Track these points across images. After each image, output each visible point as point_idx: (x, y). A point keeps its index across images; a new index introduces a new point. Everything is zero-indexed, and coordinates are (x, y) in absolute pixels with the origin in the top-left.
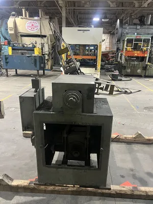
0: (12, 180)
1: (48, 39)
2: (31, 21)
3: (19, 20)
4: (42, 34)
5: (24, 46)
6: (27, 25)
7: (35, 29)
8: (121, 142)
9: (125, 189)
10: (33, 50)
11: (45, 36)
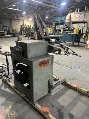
0: (10, 82)
1: (88, 24)
2: (79, 14)
3: (73, 15)
4: (84, 21)
5: (69, 29)
6: (77, 16)
7: (81, 18)
8: (77, 91)
9: (41, 109)
10: (73, 31)
11: (86, 22)
